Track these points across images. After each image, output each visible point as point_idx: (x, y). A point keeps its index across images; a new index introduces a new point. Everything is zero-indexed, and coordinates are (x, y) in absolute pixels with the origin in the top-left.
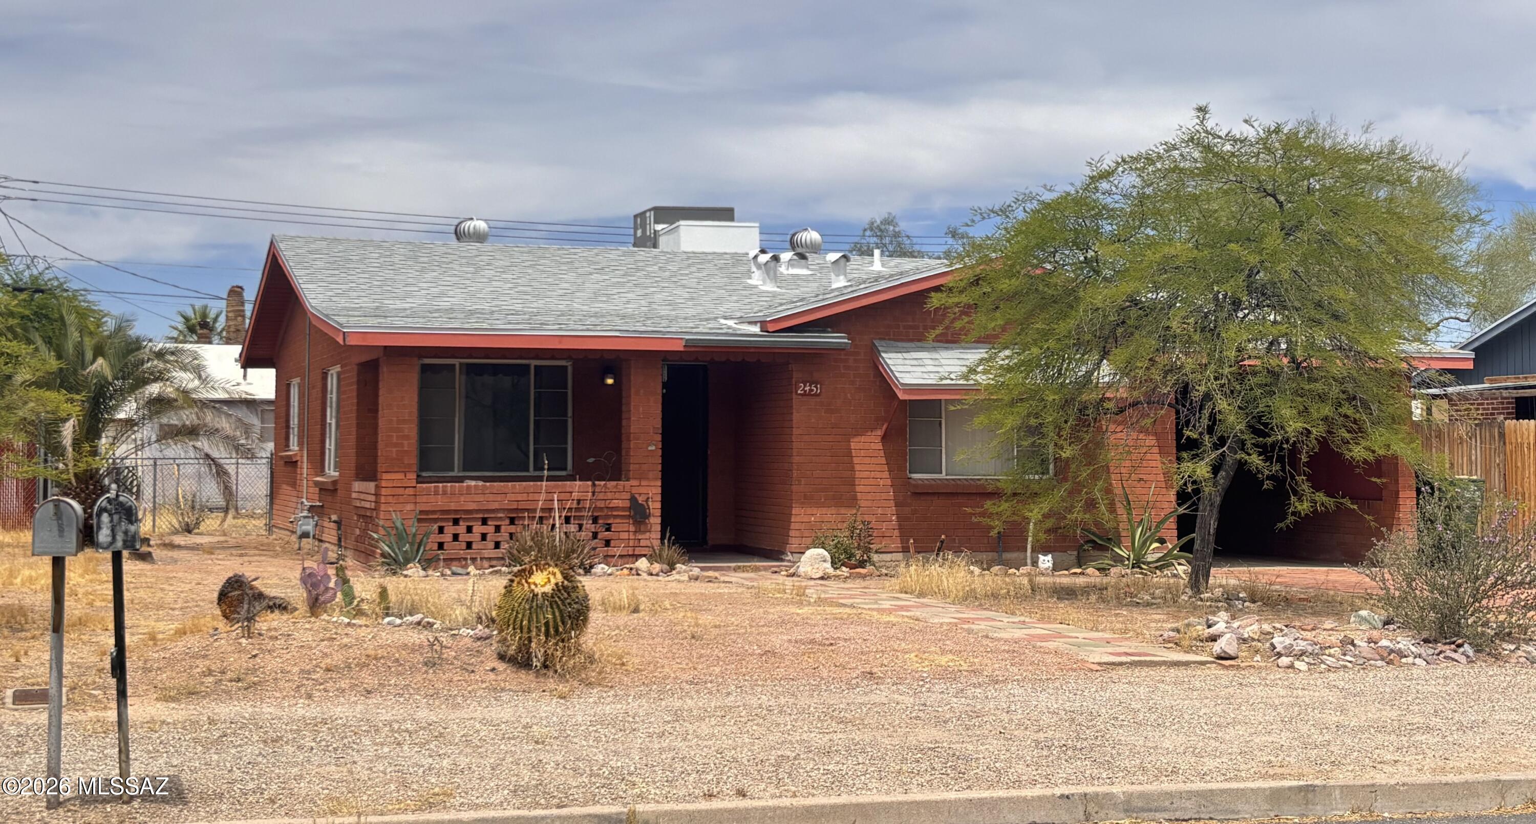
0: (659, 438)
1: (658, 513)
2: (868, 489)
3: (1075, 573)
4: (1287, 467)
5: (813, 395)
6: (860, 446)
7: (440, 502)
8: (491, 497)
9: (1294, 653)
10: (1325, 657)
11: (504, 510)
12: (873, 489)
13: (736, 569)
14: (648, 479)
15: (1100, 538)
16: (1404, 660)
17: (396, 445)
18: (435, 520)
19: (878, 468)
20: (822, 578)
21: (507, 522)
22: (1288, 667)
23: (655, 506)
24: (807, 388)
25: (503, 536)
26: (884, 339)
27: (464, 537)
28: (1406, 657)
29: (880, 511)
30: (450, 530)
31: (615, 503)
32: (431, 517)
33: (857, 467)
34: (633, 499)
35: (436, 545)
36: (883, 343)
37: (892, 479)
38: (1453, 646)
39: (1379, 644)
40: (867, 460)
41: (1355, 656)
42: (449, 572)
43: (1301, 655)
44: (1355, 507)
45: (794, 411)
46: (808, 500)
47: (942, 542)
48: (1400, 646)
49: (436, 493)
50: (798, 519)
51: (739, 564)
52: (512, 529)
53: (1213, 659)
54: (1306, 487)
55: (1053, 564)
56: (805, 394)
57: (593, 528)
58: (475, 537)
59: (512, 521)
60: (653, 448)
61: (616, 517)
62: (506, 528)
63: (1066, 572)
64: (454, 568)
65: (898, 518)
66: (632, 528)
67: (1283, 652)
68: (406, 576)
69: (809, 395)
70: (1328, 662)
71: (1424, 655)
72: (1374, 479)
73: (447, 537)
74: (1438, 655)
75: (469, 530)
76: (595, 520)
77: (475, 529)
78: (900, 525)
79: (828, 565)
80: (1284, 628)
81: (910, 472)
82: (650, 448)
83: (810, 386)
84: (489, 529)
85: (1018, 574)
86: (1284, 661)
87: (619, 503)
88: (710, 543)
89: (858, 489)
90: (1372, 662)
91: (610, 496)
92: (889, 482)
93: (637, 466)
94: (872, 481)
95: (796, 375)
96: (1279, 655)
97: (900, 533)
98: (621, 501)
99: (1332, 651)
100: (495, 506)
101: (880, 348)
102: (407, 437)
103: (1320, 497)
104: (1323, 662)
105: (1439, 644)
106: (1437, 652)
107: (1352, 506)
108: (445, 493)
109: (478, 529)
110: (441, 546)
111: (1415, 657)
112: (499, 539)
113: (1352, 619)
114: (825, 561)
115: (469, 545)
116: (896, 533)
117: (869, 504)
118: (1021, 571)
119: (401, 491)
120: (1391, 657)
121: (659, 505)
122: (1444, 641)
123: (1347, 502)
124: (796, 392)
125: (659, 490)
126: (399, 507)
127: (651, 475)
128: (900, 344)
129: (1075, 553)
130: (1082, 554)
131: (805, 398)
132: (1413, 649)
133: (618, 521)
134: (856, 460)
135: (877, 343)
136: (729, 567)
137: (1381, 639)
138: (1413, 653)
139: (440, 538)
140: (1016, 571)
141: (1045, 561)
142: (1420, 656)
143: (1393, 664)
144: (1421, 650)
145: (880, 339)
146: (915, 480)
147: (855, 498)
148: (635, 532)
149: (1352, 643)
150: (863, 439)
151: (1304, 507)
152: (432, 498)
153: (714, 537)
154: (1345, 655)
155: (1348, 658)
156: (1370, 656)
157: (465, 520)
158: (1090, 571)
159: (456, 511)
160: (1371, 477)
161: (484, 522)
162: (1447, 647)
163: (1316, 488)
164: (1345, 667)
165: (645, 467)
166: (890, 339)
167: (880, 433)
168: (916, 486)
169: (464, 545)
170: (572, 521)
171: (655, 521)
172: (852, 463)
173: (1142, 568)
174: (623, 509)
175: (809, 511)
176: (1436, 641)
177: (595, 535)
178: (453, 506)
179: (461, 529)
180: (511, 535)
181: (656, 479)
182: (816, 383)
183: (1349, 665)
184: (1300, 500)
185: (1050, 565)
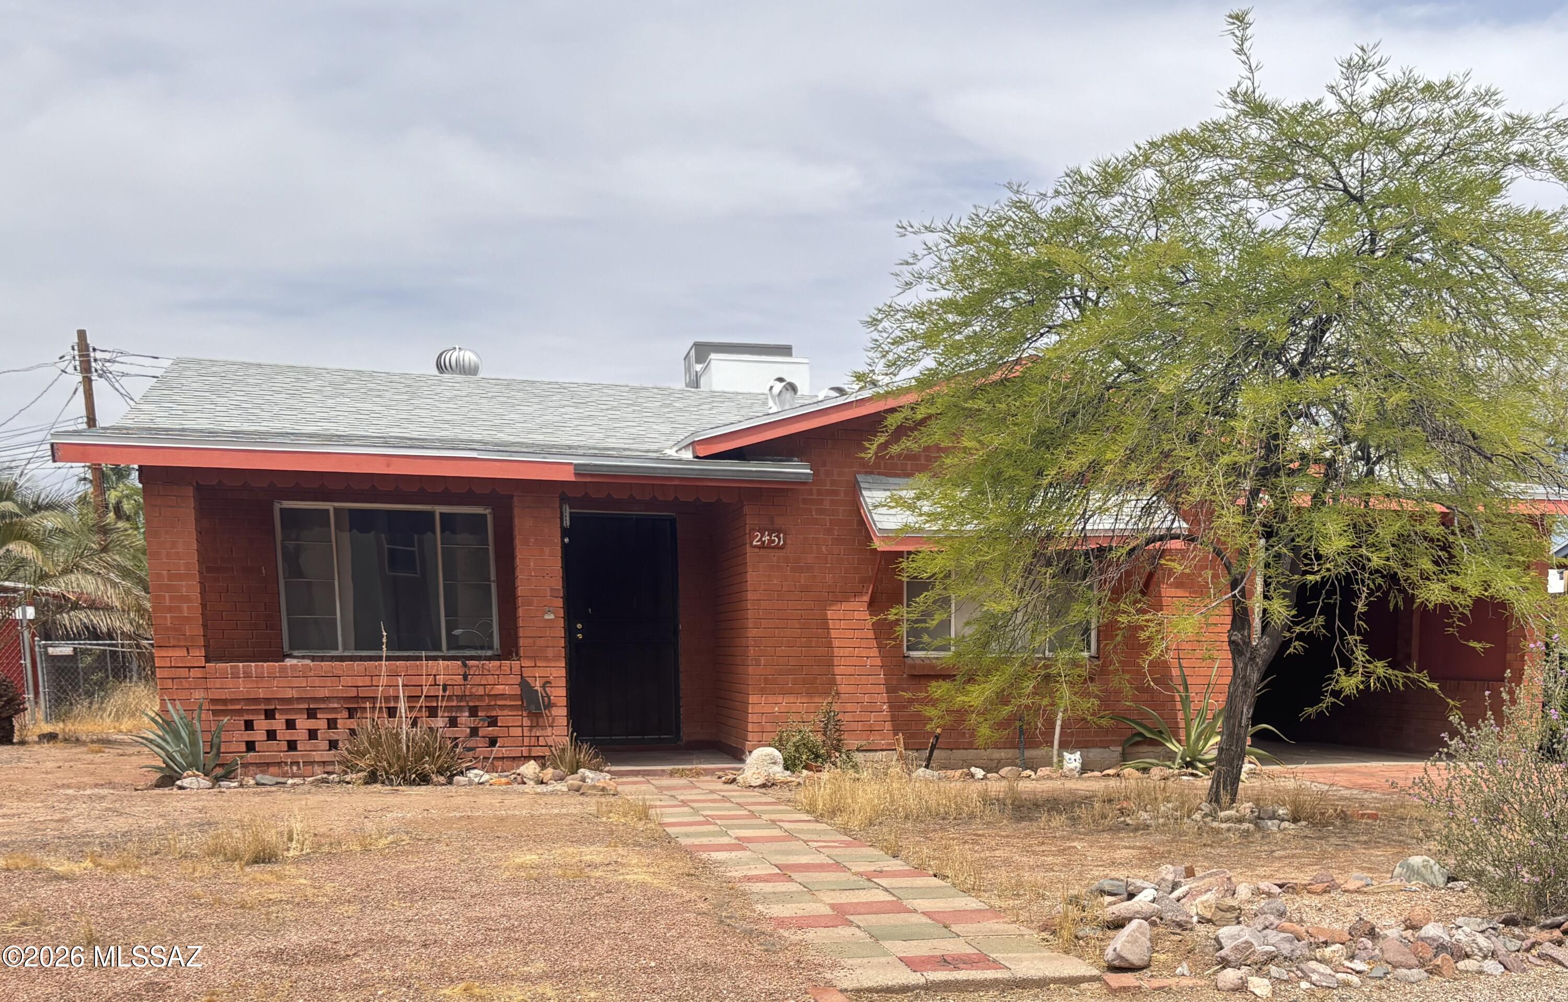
0: (560, 602)
1: (563, 701)
2: (850, 670)
3: (1108, 775)
4: (1337, 622)
5: (774, 548)
6: (840, 615)
7: (242, 688)
8: (317, 682)
9: (1254, 958)
10: (1313, 964)
11: (339, 699)
12: (858, 670)
13: (672, 774)
14: (546, 659)
15: (1150, 730)
16: (1462, 965)
17: (170, 609)
18: (239, 712)
19: (864, 643)
20: (764, 786)
21: (345, 714)
22: (1235, 990)
23: (559, 693)
24: (766, 538)
25: (340, 733)
26: (872, 473)
27: (284, 735)
28: (1468, 956)
29: (866, 698)
30: (262, 725)
31: (499, 689)
32: (230, 707)
33: (836, 643)
34: (524, 685)
35: (244, 745)
36: (869, 478)
37: (883, 657)
38: (1557, 933)
39: (1421, 933)
40: (850, 634)
41: (1371, 959)
42: (252, 782)
43: (1265, 963)
44: (1435, 686)
45: (749, 569)
46: (770, 687)
47: (937, 737)
48: (1459, 935)
49: (235, 676)
50: (757, 709)
51: (677, 767)
52: (352, 723)
53: (1096, 972)
54: (1360, 655)
55: (1082, 764)
56: (762, 547)
57: (472, 721)
58: (300, 734)
59: (351, 713)
60: (551, 616)
61: (502, 707)
62: (344, 724)
63: (1097, 774)
64: (258, 777)
65: (890, 707)
66: (526, 722)
67: (1232, 958)
68: (181, 788)
69: (769, 547)
70: (1315, 977)
71: (1502, 951)
72: (1472, 644)
73: (259, 735)
74: (1528, 950)
75: (290, 725)
76: (473, 712)
77: (299, 724)
78: (892, 716)
79: (779, 768)
80: (1277, 890)
81: (909, 649)
82: (547, 617)
83: (770, 535)
84: (320, 724)
85: (1033, 776)
86: (1230, 976)
87: (507, 690)
88: (685, 738)
89: (837, 670)
90: (1402, 972)
91: (491, 679)
92: (878, 662)
93: (531, 640)
94: (854, 661)
95: (750, 521)
96: (1225, 963)
97: (893, 726)
98: (508, 687)
99: (1328, 952)
100: (325, 693)
101: (862, 485)
102: (187, 599)
103: (1380, 668)
104: (1306, 977)
105: (1532, 929)
106: (1528, 943)
107: (1430, 685)
108: (247, 675)
109: (303, 724)
110: (250, 746)
111: (1485, 957)
112: (335, 737)
113: (1398, 870)
114: (774, 763)
115: (292, 745)
116: (888, 726)
117: (851, 689)
118: (1039, 773)
119: (183, 673)
120: (1438, 961)
121: (563, 692)
122: (1544, 921)
123: (1423, 678)
124: (751, 543)
125: (563, 672)
126: (184, 695)
127: (550, 653)
128: (891, 480)
129: (1120, 749)
130: (1127, 751)
131: (763, 552)
132: (1481, 940)
133: (506, 712)
134: (833, 633)
135: (860, 478)
136: (663, 771)
137: (1428, 921)
138: (1480, 950)
139: (248, 735)
140: (1033, 773)
141: (1073, 760)
142: (1494, 954)
143: (1440, 974)
144: (1498, 944)
145: (867, 473)
146: (912, 658)
147: (833, 682)
148: (531, 727)
149: (1372, 934)
150: (844, 606)
151: (1349, 683)
152: (229, 682)
153: (688, 731)
154: (1352, 958)
155: (1358, 965)
156: (1400, 958)
157: (283, 711)
158: (1127, 771)
159: (268, 700)
160: (1468, 641)
161: (311, 714)
162: (1545, 935)
163: (1374, 654)
164: (1347, 985)
165: (541, 642)
166: (879, 474)
167: (866, 598)
168: (913, 666)
169: (284, 746)
170: (440, 714)
171: (560, 712)
172: (828, 636)
173: (1197, 768)
174: (512, 697)
175: (771, 699)
176: (1528, 922)
177: (474, 732)
178: (262, 694)
179: (278, 724)
180: (353, 732)
181: (556, 658)
182: (779, 531)
183: (1355, 979)
184: (1348, 673)
185: (1078, 765)
